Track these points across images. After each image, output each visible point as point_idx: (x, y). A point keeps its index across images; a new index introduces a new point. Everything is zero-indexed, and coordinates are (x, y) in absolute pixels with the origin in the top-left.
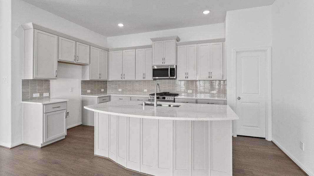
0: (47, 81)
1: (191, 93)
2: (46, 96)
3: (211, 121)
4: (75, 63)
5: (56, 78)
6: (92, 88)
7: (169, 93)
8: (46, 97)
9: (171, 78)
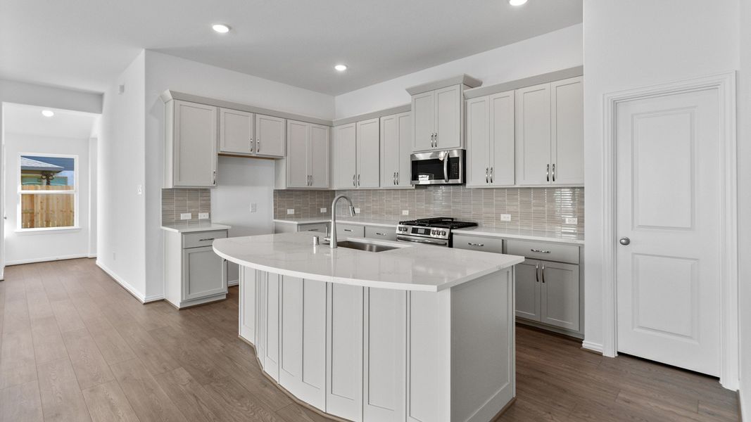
0: (205, 191)
1: (508, 222)
2: (203, 218)
3: (408, 293)
4: (254, 155)
5: (214, 185)
6: (298, 205)
7: (452, 219)
8: (203, 221)
9: (451, 181)
